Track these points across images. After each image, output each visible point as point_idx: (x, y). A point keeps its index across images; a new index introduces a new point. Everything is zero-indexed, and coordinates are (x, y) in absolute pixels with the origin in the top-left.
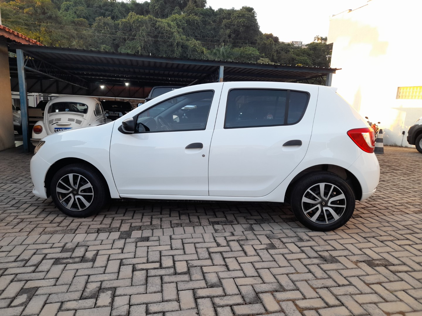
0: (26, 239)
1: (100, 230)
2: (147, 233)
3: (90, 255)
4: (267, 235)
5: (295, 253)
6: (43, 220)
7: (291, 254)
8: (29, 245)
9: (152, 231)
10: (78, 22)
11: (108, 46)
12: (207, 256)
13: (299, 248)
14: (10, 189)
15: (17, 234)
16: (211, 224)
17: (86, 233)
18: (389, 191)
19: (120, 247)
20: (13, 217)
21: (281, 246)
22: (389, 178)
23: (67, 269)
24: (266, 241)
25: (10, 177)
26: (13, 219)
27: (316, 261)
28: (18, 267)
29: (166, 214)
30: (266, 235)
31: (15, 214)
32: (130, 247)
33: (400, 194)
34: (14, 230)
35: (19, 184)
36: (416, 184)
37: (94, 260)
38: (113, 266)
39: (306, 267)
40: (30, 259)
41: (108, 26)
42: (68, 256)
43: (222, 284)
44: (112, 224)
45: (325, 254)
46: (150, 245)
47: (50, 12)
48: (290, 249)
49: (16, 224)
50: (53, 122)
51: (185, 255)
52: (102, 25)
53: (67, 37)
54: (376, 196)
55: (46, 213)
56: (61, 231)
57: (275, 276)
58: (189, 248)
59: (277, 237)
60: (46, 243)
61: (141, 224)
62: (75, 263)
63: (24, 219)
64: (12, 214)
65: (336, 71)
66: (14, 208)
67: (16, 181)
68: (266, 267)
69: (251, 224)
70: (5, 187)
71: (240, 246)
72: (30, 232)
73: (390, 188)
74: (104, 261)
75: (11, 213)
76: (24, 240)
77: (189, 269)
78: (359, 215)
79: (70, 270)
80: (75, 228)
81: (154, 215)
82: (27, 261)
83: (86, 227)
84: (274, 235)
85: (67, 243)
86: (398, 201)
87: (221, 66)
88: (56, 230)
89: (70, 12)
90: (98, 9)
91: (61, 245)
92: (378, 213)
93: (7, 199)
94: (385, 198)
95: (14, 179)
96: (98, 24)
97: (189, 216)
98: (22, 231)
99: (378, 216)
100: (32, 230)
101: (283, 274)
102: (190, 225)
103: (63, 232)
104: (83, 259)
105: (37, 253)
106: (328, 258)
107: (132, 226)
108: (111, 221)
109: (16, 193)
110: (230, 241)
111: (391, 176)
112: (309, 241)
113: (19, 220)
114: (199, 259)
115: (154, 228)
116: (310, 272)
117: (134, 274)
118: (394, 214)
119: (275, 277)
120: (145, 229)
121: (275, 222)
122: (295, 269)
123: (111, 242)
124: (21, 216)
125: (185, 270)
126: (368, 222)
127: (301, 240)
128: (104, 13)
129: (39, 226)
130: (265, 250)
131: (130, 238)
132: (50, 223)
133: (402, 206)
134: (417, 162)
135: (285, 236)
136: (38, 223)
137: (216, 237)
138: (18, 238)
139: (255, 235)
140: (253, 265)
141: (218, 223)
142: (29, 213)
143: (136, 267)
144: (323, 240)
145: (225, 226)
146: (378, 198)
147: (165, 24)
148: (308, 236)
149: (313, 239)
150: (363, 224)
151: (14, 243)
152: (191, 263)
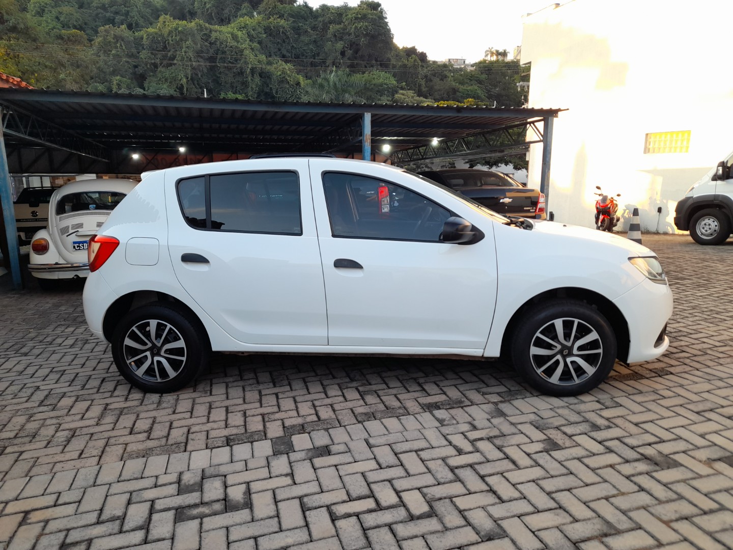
0: (99, 472)
1: (231, 440)
2: (321, 439)
3: (236, 494)
4: (534, 423)
5: (598, 454)
6: (113, 429)
7: (591, 456)
8: (110, 484)
9: (327, 433)
10: (69, 38)
11: (125, 79)
12: (450, 476)
13: (600, 443)
14: (20, 368)
15: (78, 463)
16: (427, 410)
17: (207, 448)
18: (691, 319)
19: (285, 472)
20: (53, 428)
21: (568, 443)
22: (678, 295)
23: (207, 529)
24: (537, 435)
25: (11, 344)
26: (54, 432)
27: (642, 467)
28: (110, 535)
29: (335, 396)
30: (531, 423)
31: (54, 421)
32: (304, 471)
33: (711, 323)
34: (67, 456)
35: (34, 357)
36: (727, 304)
37: (248, 504)
38: (291, 514)
39: (631, 481)
40: (125, 514)
41: (122, 43)
42: (198, 501)
43: (505, 531)
44: (247, 426)
45: (649, 451)
46: (339, 463)
47: (13, 20)
48: (587, 447)
49: (65, 443)
50: (68, 232)
51: (410, 478)
52: (112, 40)
53: (50, 64)
54: (675, 330)
55: (113, 413)
56: (158, 449)
57: (587, 504)
58: (411, 461)
59: (552, 426)
60: (142, 478)
61: (300, 421)
62: (215, 514)
63: (76, 429)
64: (48, 422)
65: (559, 113)
66: (45, 408)
67: (24, 350)
68: (563, 488)
69: (496, 404)
70: (8, 365)
71: (497, 450)
72: (101, 457)
73: (690, 314)
74: (269, 505)
75: (45, 419)
76: (97, 475)
77: (431, 507)
78: (667, 369)
79: (213, 530)
80: (183, 439)
81: (315, 400)
82: (123, 519)
83: (203, 436)
84: (545, 421)
85: (181, 474)
86: (715, 338)
87: (366, 113)
88: (148, 447)
89: (47, 17)
90: (100, 10)
91: (173, 477)
92: (695, 363)
93: (24, 390)
94: (691, 334)
95: (19, 346)
96: (105, 39)
97: (379, 396)
98: (83, 456)
99: (698, 370)
100: (103, 452)
101: (599, 499)
102: (390, 415)
103: (163, 451)
104: (228, 506)
105: (134, 499)
106: (659, 459)
107: (285, 425)
108: (243, 419)
109: (35, 376)
110: (476, 440)
111: (680, 291)
112: (609, 427)
113: (67, 432)
114: (439, 484)
115: (329, 427)
116: (642, 489)
117: (337, 526)
118: (721, 362)
119: (588, 507)
120: (312, 430)
121: (534, 396)
122: (614, 487)
123: (264, 463)
124: (66, 424)
125: (425, 508)
126: (689, 382)
127: (596, 427)
128: (112, 18)
129: (112, 441)
130: (545, 454)
131: (294, 451)
132: (131, 433)
133: (725, 346)
134: (704, 261)
135: (564, 422)
136: (106, 435)
137: (448, 435)
138: (82, 471)
139: (512, 424)
140: (538, 485)
141: (437, 406)
142: (80, 416)
143: (334, 511)
144: (632, 423)
145: (453, 412)
146: (680, 334)
147: (227, 35)
148: (603, 417)
149: (615, 424)
150: (681, 386)
151: (79, 483)
152: (429, 492)
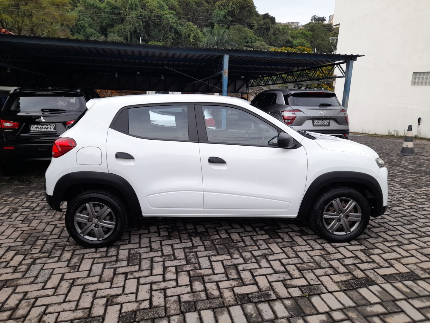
16: (239, 303)
29: (170, 280)
61: (135, 307)
65: (357, 58)
81: (154, 283)
87: (225, 55)
102: (208, 306)
107: (122, 311)
115: (156, 317)
121: (329, 292)
